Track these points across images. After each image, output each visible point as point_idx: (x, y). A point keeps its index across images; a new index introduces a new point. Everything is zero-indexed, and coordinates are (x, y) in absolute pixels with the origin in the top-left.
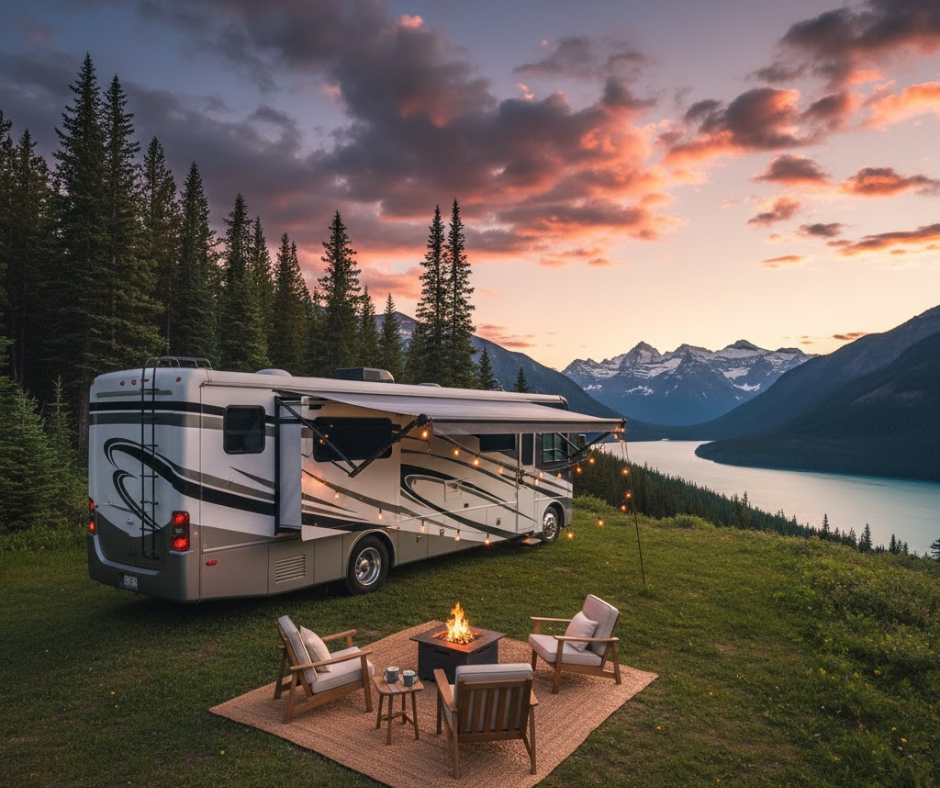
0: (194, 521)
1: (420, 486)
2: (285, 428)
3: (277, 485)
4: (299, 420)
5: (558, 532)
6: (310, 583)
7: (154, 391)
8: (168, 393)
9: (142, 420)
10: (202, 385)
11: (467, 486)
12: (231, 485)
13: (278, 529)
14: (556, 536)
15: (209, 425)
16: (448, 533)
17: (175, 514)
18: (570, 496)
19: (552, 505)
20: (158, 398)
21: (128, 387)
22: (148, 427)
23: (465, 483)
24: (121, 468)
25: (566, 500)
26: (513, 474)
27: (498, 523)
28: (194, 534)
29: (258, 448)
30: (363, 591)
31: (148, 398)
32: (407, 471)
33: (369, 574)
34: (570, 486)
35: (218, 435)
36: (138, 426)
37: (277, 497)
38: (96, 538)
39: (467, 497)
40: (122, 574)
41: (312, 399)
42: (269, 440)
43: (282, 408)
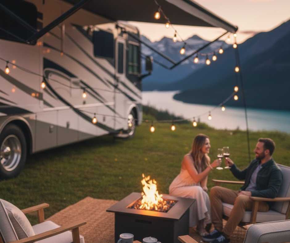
26: (113, 81)
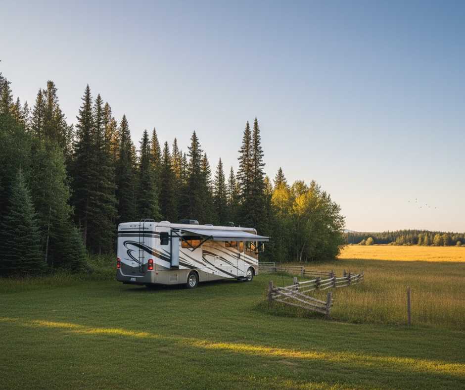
0: (154, 262)
1: (207, 257)
2: (173, 238)
3: (171, 254)
4: (178, 236)
5: (252, 277)
6: (177, 283)
7: (144, 228)
8: (148, 229)
9: (140, 236)
10: (156, 227)
11: (222, 258)
12: (161, 253)
13: (171, 266)
14: (252, 279)
15: (157, 237)
16: (215, 273)
17: (149, 261)
18: (258, 264)
19: (251, 267)
20: (145, 230)
21: (133, 227)
22: (141, 238)
23: (221, 257)
24: (129, 249)
25: (256, 266)
27: (231, 272)
28: (154, 266)
29: (167, 244)
30: (190, 288)
31: (142, 230)
32: (204, 252)
33: (193, 283)
34: (257, 261)
35: (159, 240)
36: (138, 238)
37: (171, 257)
38: (120, 269)
39: (222, 262)
40: (130, 277)
41: (182, 230)
42: (169, 242)
43: (173, 233)
